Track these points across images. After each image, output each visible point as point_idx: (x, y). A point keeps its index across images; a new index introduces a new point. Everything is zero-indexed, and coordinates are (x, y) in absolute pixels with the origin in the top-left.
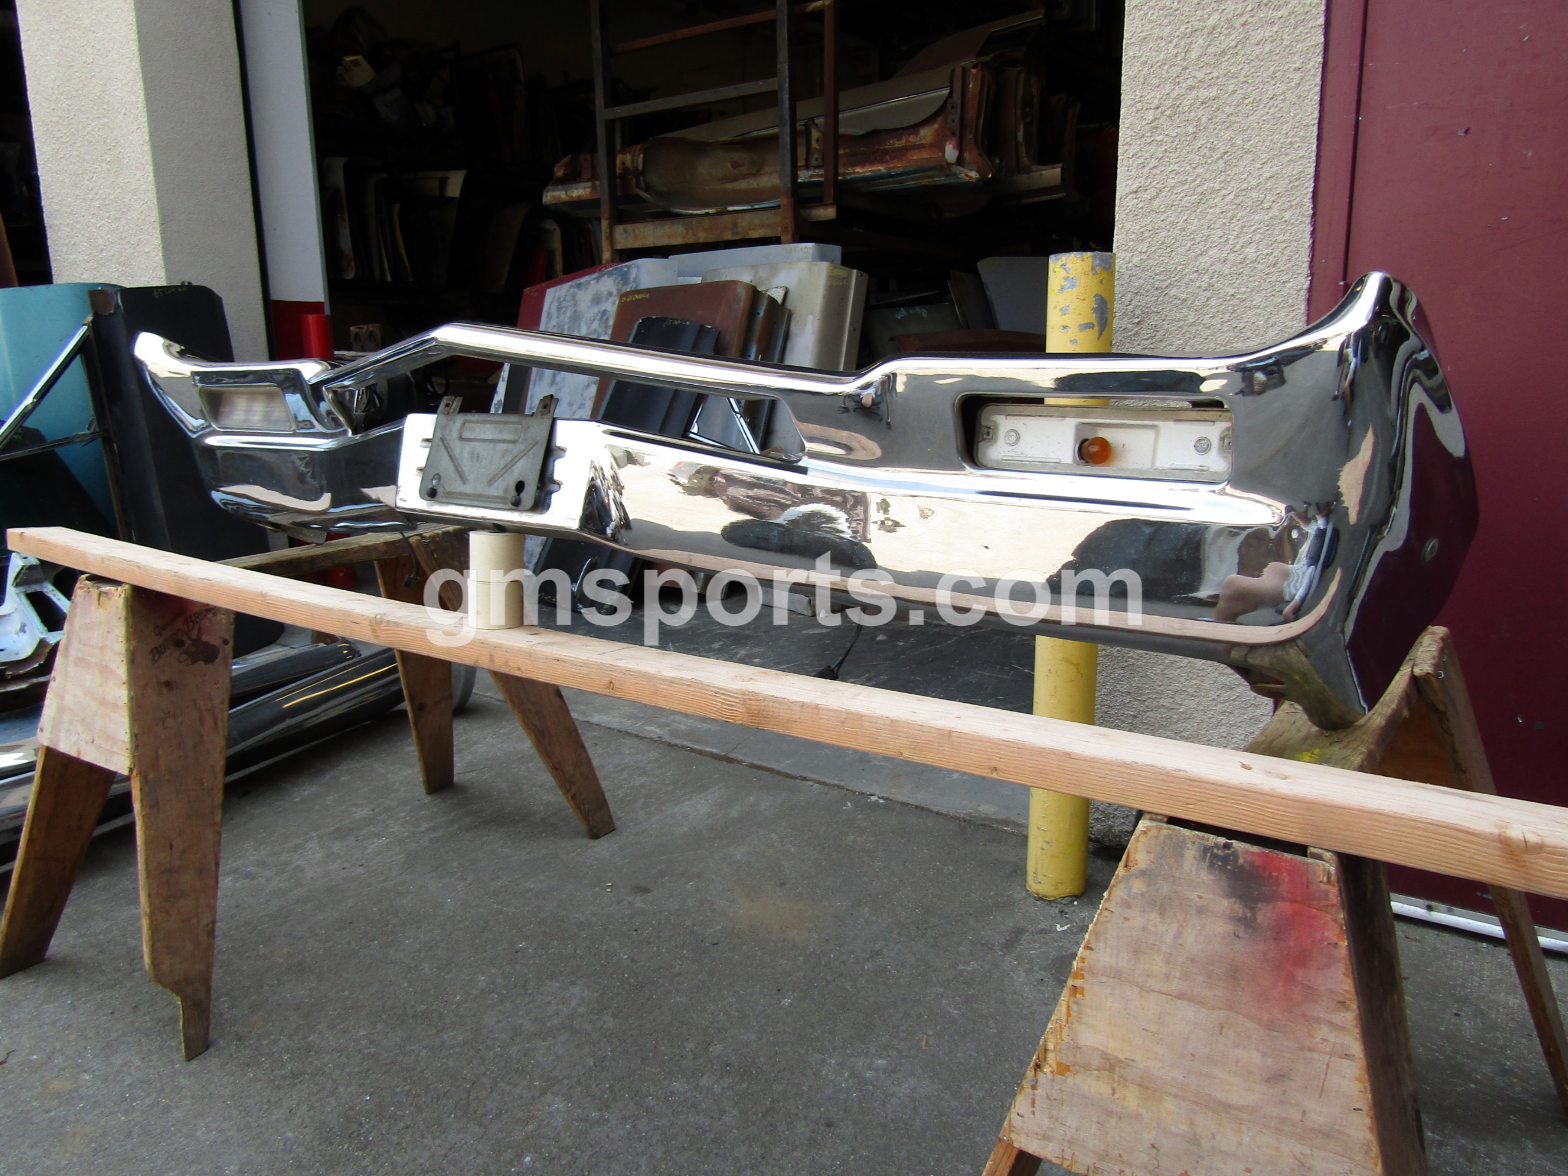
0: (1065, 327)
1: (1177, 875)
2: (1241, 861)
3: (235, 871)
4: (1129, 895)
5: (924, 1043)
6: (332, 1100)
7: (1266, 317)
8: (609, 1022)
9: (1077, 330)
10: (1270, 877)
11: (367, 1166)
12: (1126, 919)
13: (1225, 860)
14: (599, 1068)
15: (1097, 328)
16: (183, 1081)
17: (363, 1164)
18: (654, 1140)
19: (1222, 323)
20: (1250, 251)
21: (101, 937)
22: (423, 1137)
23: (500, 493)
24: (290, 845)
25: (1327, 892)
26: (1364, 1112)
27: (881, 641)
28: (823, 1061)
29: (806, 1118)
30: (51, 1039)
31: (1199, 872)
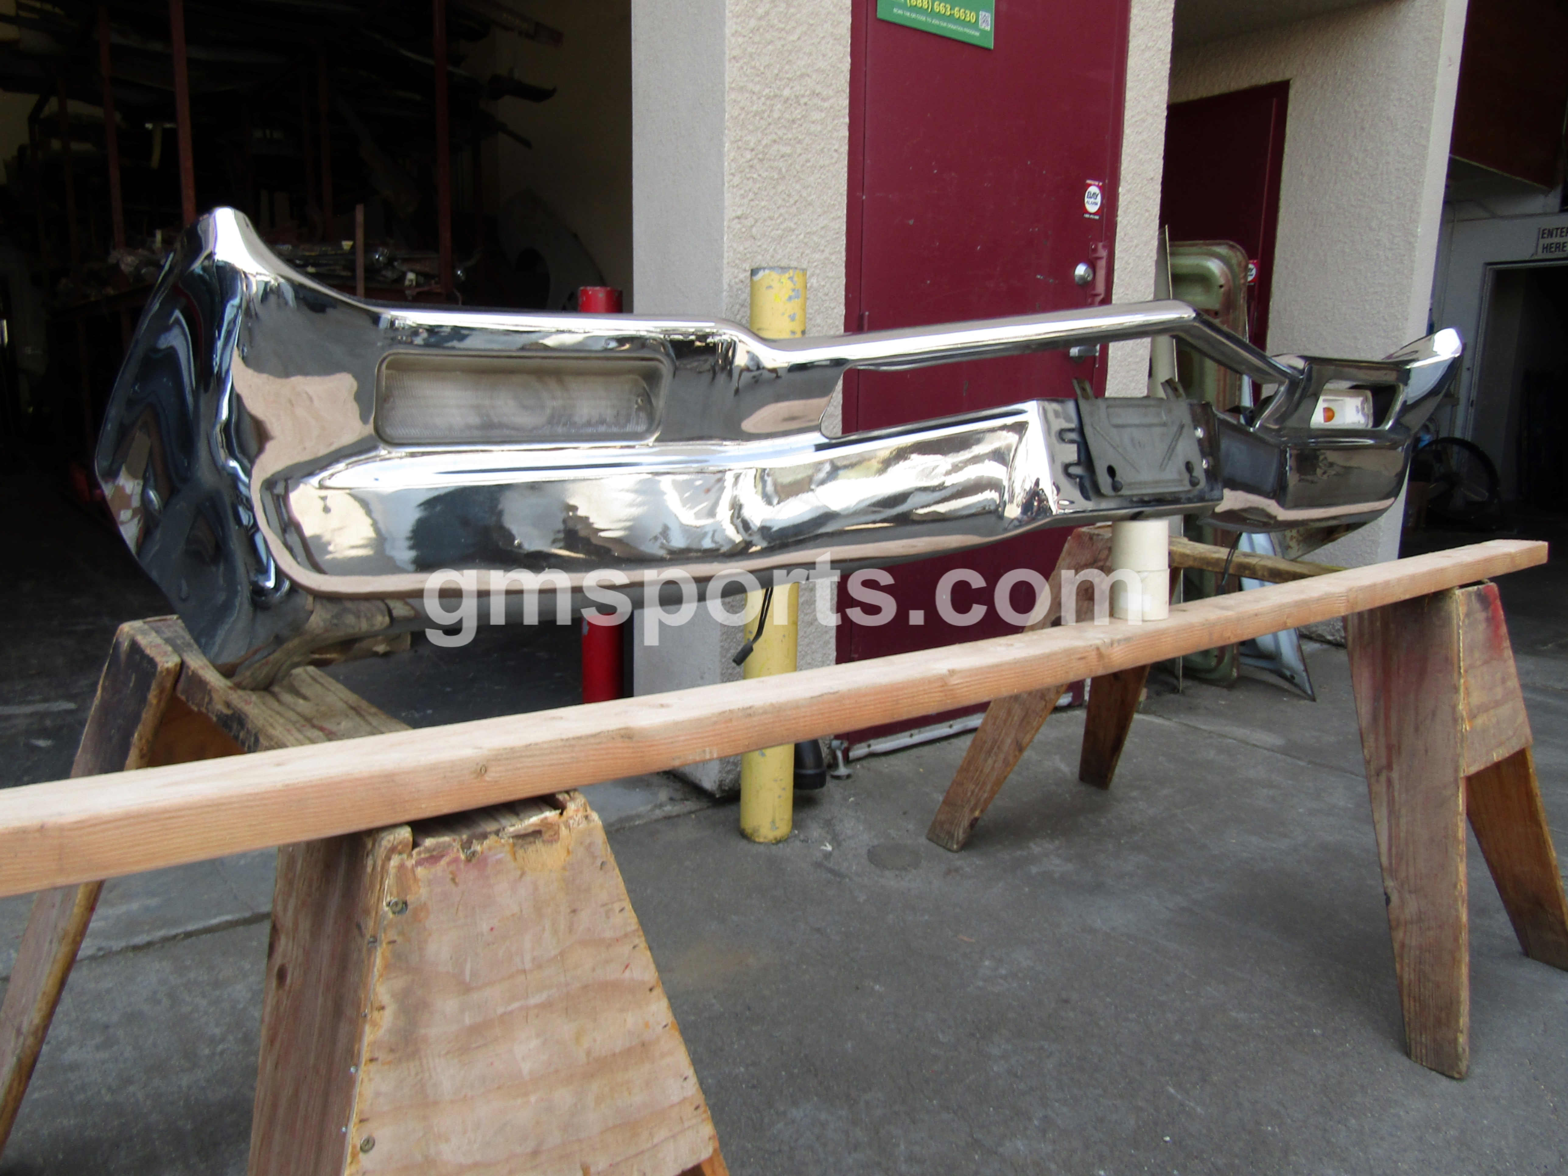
31: (1476, 606)
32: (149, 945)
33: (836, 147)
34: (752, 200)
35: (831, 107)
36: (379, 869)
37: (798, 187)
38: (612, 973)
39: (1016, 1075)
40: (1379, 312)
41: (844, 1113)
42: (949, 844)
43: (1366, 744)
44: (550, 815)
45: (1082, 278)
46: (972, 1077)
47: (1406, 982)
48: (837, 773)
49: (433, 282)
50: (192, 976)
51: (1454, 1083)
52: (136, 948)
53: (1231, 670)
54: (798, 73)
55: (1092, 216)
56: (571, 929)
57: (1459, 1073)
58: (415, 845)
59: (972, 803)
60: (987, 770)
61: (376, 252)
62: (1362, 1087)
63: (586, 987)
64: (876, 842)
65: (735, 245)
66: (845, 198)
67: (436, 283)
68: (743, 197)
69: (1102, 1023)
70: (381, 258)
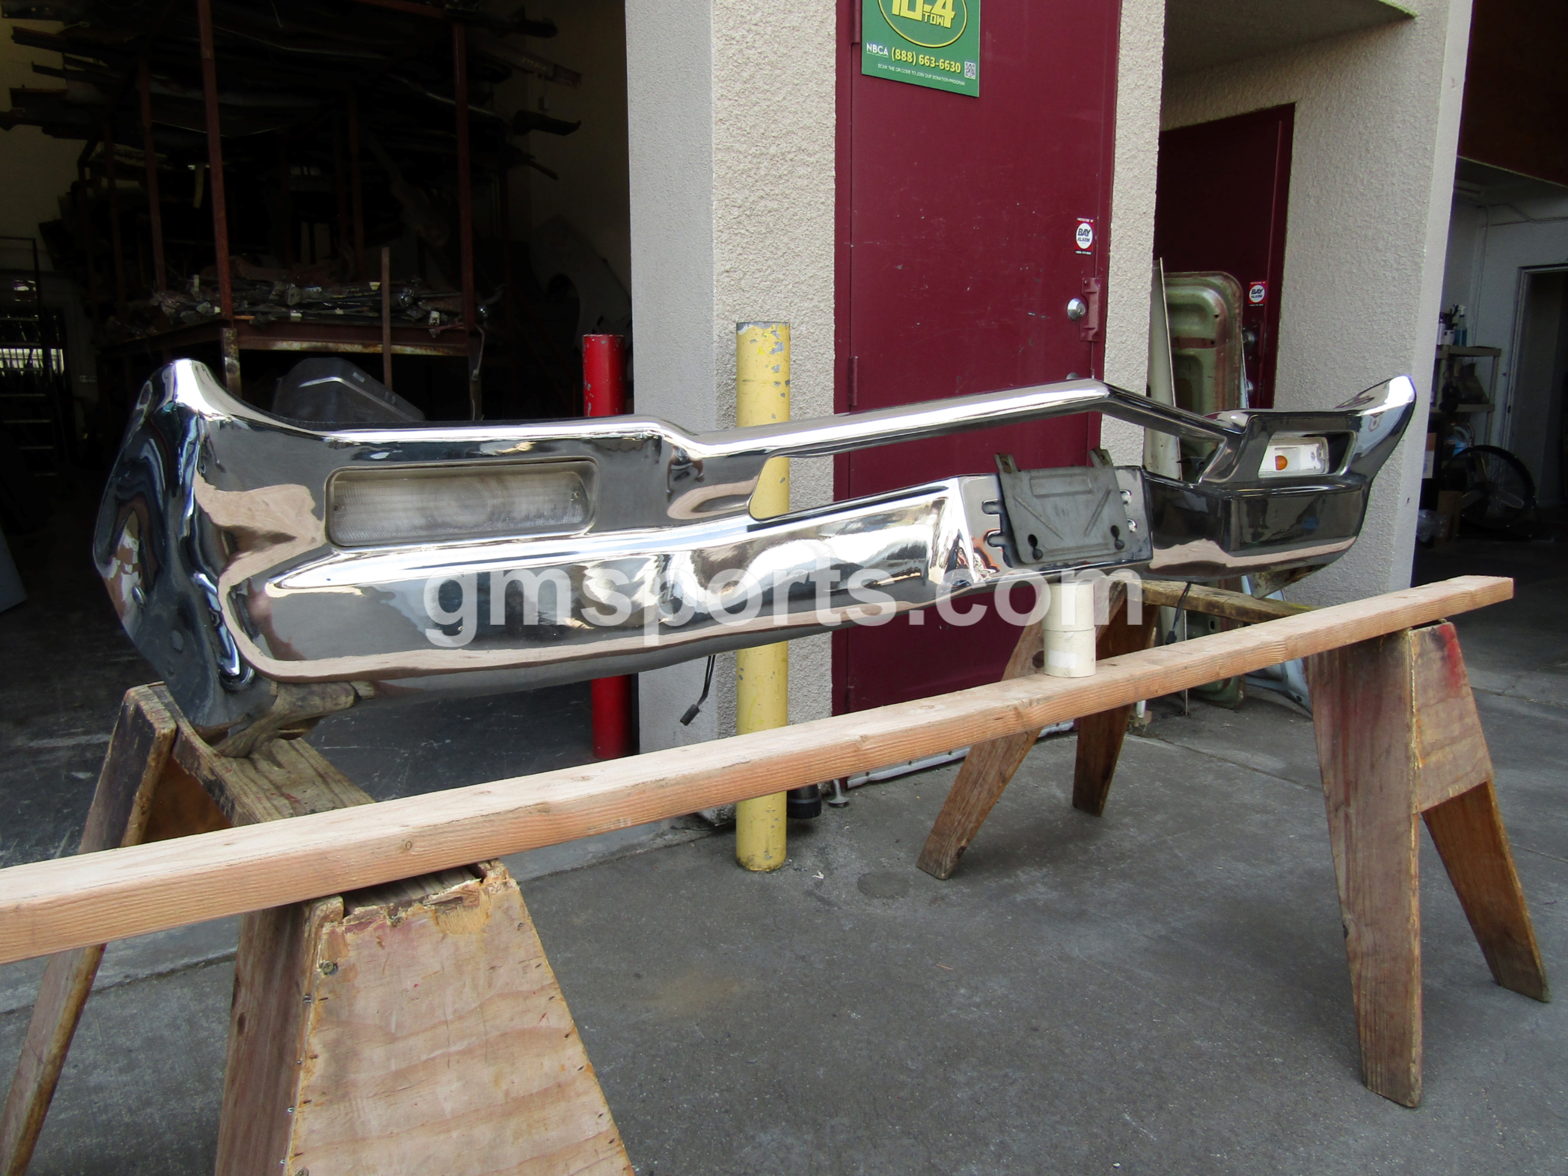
0: (777, 383)
2: (1437, 633)
9: (785, 385)
13: (1435, 635)
31: (1430, 645)
32: (173, 972)
33: (823, 200)
34: (741, 254)
35: (817, 162)
36: (313, 936)
37: (786, 240)
38: (530, 1022)
39: (978, 1102)
40: (1387, 332)
41: (809, 1137)
42: (937, 874)
43: (1326, 780)
44: (472, 883)
45: (1074, 312)
46: (936, 1103)
47: (1362, 1013)
48: (833, 801)
49: (456, 319)
50: (210, 1002)
51: (1408, 1111)
52: (160, 976)
53: (1238, 692)
54: (784, 131)
55: (1084, 253)
56: (490, 985)
57: (1412, 1102)
58: (346, 913)
59: (959, 833)
60: (973, 801)
61: (402, 292)
62: (1315, 1115)
63: (504, 1035)
64: (867, 870)
65: (724, 298)
66: (833, 247)
67: (460, 321)
68: (731, 251)
69: (1067, 1051)
70: (406, 299)
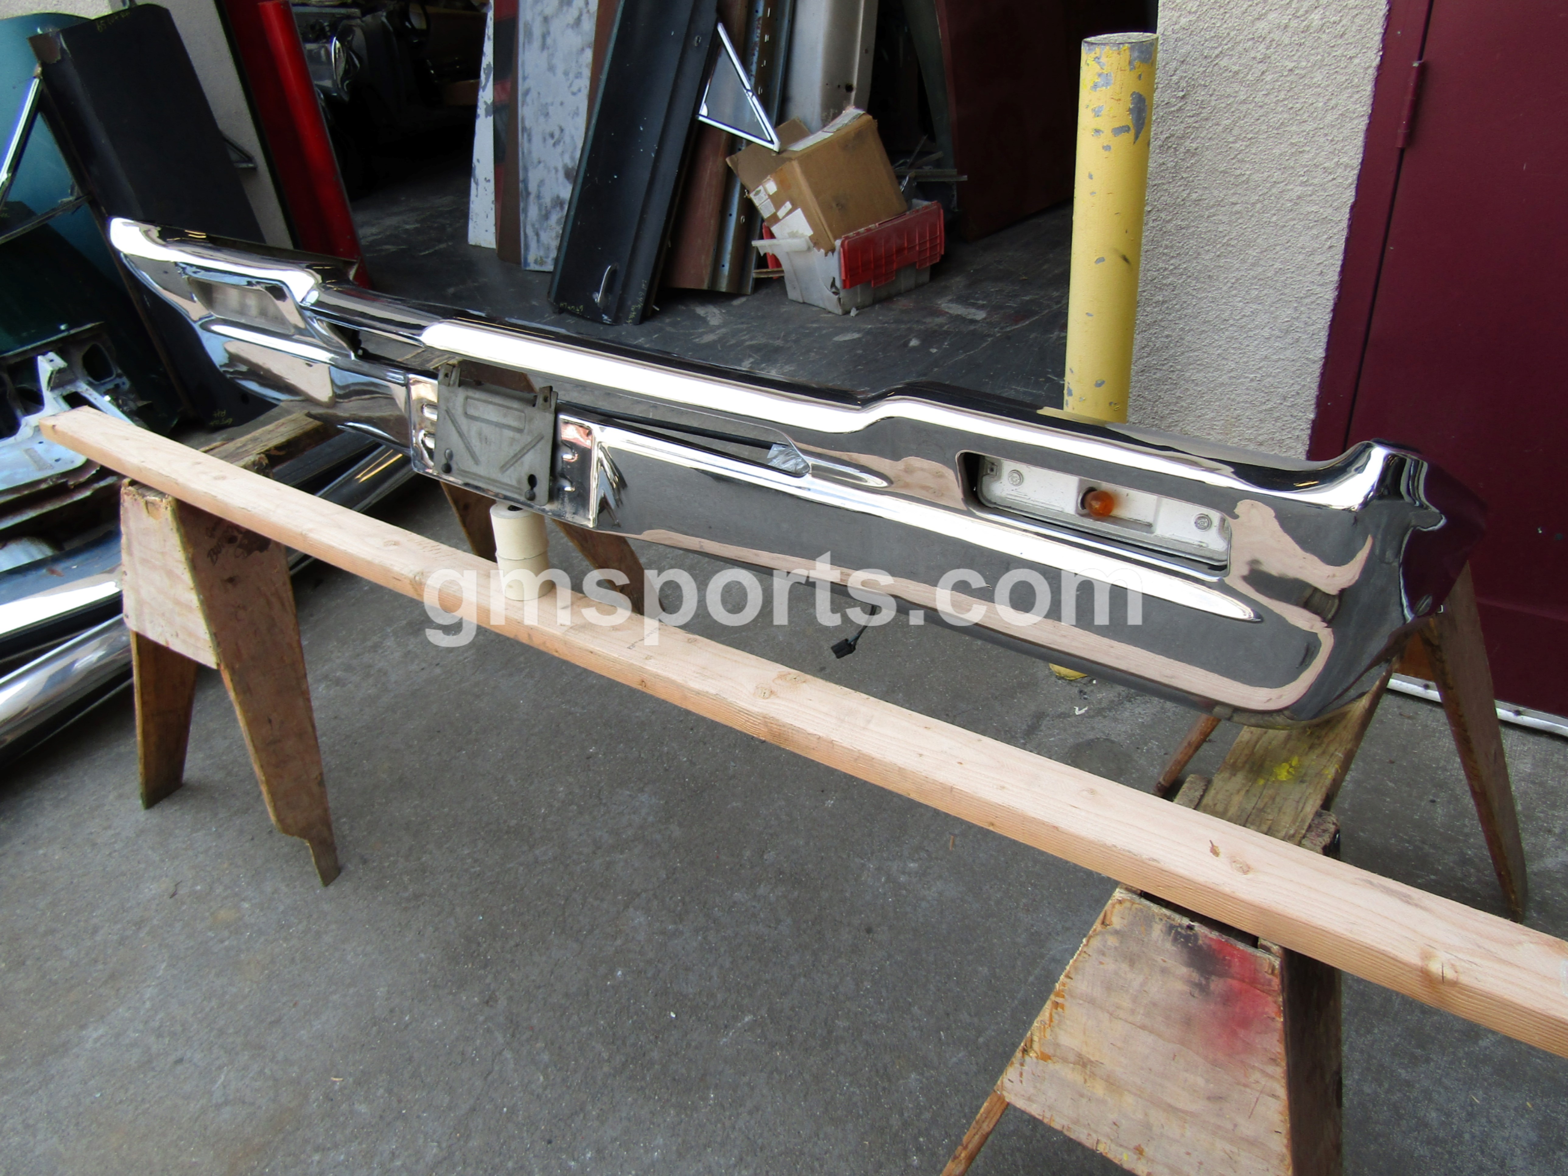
0: (1097, 131)
1: (1145, 940)
2: (1200, 942)
3: (326, 677)
4: (1104, 946)
5: (951, 843)
6: (451, 920)
7: (1327, 97)
8: (676, 832)
9: (1111, 134)
10: (1224, 959)
11: (490, 984)
12: (1101, 963)
13: (1187, 938)
14: (671, 880)
15: (1132, 132)
16: (326, 907)
17: (488, 981)
18: (722, 950)
19: (1276, 103)
20: (1315, 17)
21: (224, 758)
22: (531, 954)
23: (514, 483)
24: (369, 644)
25: (1270, 981)
26: (1283, 1135)
27: (914, 348)
28: (863, 865)
29: (849, 924)
30: (209, 869)
31: (1163, 944)
64: (1118, 739)
